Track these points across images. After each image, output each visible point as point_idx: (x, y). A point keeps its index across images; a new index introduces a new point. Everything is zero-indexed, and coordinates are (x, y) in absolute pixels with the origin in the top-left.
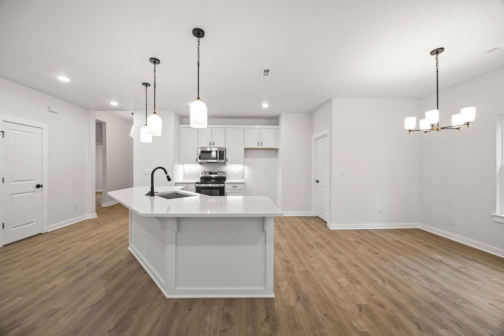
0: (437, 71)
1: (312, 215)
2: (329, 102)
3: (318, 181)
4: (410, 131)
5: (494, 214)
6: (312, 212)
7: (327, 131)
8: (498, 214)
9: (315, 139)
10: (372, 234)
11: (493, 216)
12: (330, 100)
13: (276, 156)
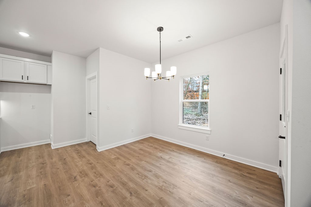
0: (160, 42)
1: (86, 141)
2: (97, 49)
3: (91, 114)
4: (147, 77)
5: (179, 125)
6: (86, 139)
7: (95, 74)
8: (180, 125)
9: (88, 79)
10: (127, 147)
11: (178, 126)
12: (98, 48)
13: (50, 92)
